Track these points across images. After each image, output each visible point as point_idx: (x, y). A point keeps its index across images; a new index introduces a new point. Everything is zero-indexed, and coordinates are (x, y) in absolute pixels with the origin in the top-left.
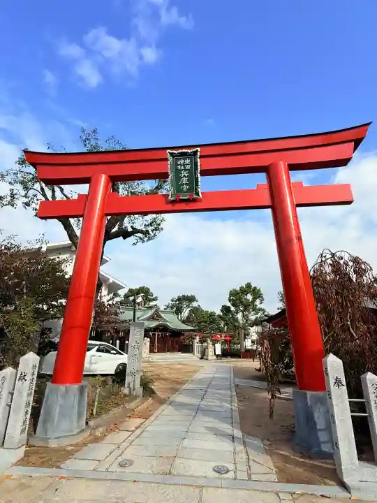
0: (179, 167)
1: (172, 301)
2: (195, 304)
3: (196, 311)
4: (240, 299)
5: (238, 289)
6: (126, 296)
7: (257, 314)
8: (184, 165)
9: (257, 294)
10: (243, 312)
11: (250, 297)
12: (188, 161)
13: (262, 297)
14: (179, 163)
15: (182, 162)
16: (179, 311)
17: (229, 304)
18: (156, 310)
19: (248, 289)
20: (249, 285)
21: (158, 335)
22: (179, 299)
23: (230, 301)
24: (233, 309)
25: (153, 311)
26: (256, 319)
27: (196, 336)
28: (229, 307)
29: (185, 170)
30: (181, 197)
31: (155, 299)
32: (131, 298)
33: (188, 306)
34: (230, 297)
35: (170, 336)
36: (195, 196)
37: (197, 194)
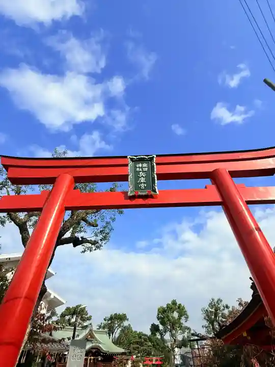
0: (138, 169)
1: (105, 320)
2: (126, 323)
3: (127, 331)
4: (168, 317)
5: (165, 306)
6: (63, 315)
7: (184, 332)
8: (142, 168)
9: (182, 311)
10: (171, 331)
11: (176, 315)
12: (145, 165)
13: (186, 315)
14: (138, 166)
15: (140, 165)
16: (111, 331)
17: (157, 323)
18: (91, 330)
19: (174, 306)
20: (174, 303)
21: (90, 359)
22: (111, 318)
23: (158, 319)
24: (161, 327)
25: (87, 331)
26: (183, 340)
27: (128, 360)
28: (158, 326)
29: (143, 172)
30: (140, 193)
31: (89, 319)
32: (67, 318)
33: (119, 326)
34: (158, 315)
35: (101, 361)
36: (152, 193)
37: (155, 191)
